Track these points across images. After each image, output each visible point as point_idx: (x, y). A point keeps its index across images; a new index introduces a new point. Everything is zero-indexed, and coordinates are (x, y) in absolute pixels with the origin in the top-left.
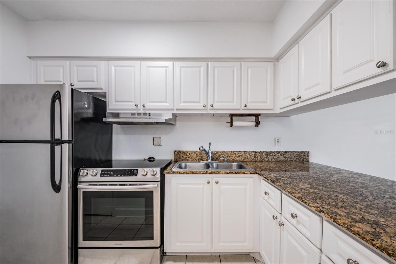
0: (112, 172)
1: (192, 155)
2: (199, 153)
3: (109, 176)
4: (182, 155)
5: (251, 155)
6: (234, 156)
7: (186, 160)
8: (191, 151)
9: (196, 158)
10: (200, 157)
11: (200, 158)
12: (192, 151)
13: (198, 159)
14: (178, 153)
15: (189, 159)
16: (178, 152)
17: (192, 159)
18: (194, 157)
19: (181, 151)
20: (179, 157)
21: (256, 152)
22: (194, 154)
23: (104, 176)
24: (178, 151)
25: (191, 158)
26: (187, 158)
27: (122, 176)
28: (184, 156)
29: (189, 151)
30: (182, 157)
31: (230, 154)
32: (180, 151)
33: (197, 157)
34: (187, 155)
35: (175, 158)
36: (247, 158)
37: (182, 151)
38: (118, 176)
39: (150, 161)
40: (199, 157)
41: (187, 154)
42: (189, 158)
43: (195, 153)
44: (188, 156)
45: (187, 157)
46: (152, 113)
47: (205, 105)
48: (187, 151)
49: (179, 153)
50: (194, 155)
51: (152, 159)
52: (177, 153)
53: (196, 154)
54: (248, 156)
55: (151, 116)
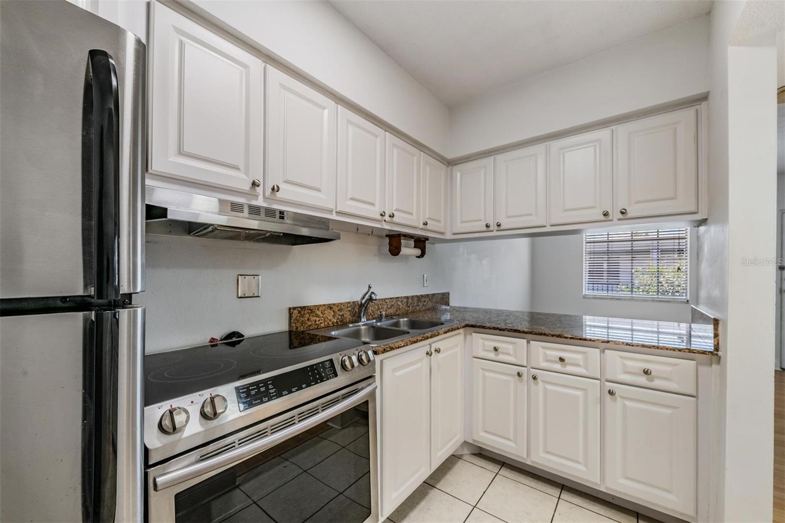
0: (270, 387)
1: (326, 315)
2: (338, 307)
4: (307, 316)
5: (403, 303)
7: (316, 327)
8: (324, 305)
9: (333, 320)
10: (339, 315)
11: (340, 317)
12: (327, 305)
13: (335, 321)
14: (299, 312)
15: (321, 323)
16: (300, 309)
17: (326, 323)
19: (305, 307)
20: (303, 321)
21: (407, 298)
22: (329, 310)
24: (300, 307)
25: (324, 320)
26: (317, 322)
27: (304, 386)
28: (312, 319)
29: (320, 305)
30: (308, 320)
31: (381, 304)
32: (303, 308)
33: (334, 316)
34: (317, 316)
35: (294, 325)
37: (308, 306)
38: (294, 390)
40: (337, 316)
41: (317, 312)
42: (321, 321)
43: (331, 308)
44: (319, 317)
45: (318, 319)
46: (287, 212)
48: (316, 306)
49: (303, 313)
50: (330, 313)
51: (234, 339)
52: (297, 312)
53: (333, 311)
54: (400, 306)
55: (285, 218)
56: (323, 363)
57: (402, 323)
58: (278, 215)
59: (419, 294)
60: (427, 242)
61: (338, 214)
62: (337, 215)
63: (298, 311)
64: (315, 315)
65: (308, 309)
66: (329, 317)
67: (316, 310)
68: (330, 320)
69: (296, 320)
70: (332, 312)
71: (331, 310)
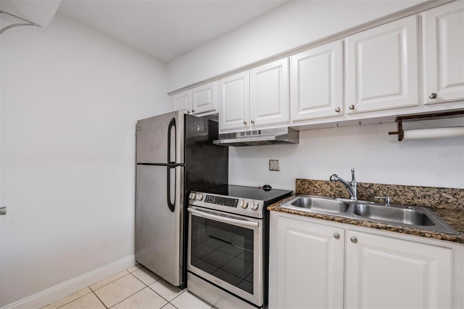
0: (214, 199)
1: (323, 188)
3: (211, 203)
4: (307, 185)
6: (411, 195)
8: (322, 181)
9: (330, 193)
11: (337, 192)
12: (324, 181)
13: (333, 194)
14: (301, 182)
15: (319, 193)
16: (302, 181)
17: (323, 193)
18: (327, 191)
19: (305, 180)
20: (304, 188)
22: (326, 185)
23: (207, 202)
24: (302, 179)
25: (322, 191)
26: (315, 191)
27: (223, 204)
28: (311, 188)
29: (318, 180)
30: (308, 188)
31: (400, 191)
33: (331, 190)
34: (315, 187)
35: (298, 189)
36: (447, 202)
37: (308, 180)
38: (219, 204)
39: (266, 190)
40: (335, 190)
41: (315, 185)
42: (319, 191)
44: (317, 188)
45: (316, 189)
46: (262, 130)
47: (339, 108)
48: (315, 180)
49: (304, 183)
50: (327, 187)
51: (268, 188)
52: (300, 182)
53: (331, 187)
54: (448, 199)
55: (261, 133)
56: (234, 199)
58: (258, 132)
63: (300, 181)
64: (314, 186)
65: (307, 182)
66: (326, 190)
67: (315, 183)
68: (327, 192)
69: (299, 186)
70: (329, 186)
71: (328, 185)
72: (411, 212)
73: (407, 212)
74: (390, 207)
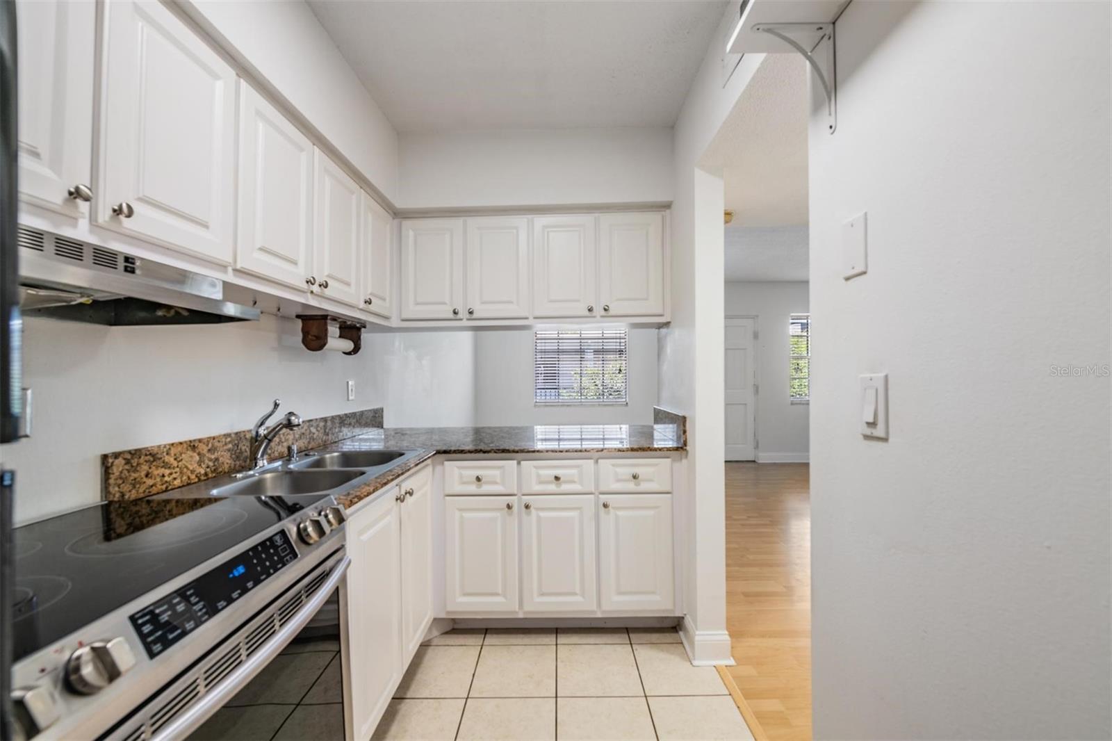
0: (193, 599)
1: (184, 462)
2: (207, 445)
4: (145, 467)
5: (319, 429)
7: (164, 487)
8: (181, 443)
9: (198, 471)
10: (210, 460)
11: (211, 464)
12: (186, 442)
13: (203, 472)
14: (128, 462)
15: (175, 479)
16: (129, 456)
17: (185, 478)
18: (191, 468)
19: (139, 450)
20: (135, 479)
21: (325, 420)
22: (190, 453)
23: (167, 644)
24: (130, 452)
25: (181, 473)
26: (166, 479)
27: (250, 584)
28: (156, 472)
29: (173, 444)
30: (147, 476)
32: (136, 453)
33: (200, 463)
34: (166, 465)
35: (117, 489)
36: (314, 439)
37: (146, 449)
38: (235, 595)
40: (207, 461)
41: (167, 458)
42: (174, 476)
43: (194, 448)
44: (169, 468)
45: (167, 472)
46: (142, 259)
48: (164, 446)
49: (134, 462)
50: (191, 457)
52: (123, 462)
53: (199, 454)
54: (314, 434)
55: (138, 272)
56: (270, 539)
57: (328, 461)
58: (121, 264)
59: (341, 412)
60: (363, 330)
61: (238, 274)
62: (235, 275)
63: (125, 459)
64: (163, 464)
65: (146, 455)
66: (189, 466)
67: (165, 454)
68: (192, 472)
69: (121, 478)
70: (195, 454)
71: (195, 452)
72: (338, 456)
73: (332, 458)
74: (299, 461)
